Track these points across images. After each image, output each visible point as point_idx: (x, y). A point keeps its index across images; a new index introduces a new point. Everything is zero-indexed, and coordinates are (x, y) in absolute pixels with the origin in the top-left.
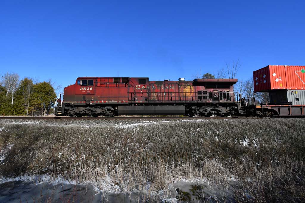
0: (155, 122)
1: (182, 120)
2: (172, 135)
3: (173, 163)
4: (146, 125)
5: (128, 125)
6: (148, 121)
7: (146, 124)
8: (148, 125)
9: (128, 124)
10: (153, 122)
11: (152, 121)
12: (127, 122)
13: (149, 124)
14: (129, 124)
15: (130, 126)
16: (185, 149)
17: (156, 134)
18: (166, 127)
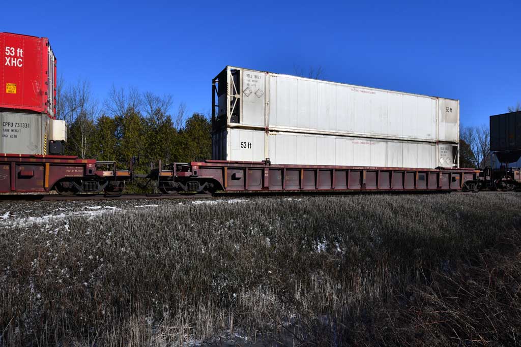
0: (119, 209)
1: (193, 202)
2: (166, 240)
3: (167, 307)
4: (91, 218)
5: (31, 218)
6: (99, 207)
7: (93, 213)
8: (98, 217)
9: (31, 215)
10: (114, 208)
11: (111, 205)
12: (29, 209)
13: (101, 212)
14: (38, 215)
15: (39, 220)
16: (196, 271)
17: (123, 239)
18: (150, 219)
